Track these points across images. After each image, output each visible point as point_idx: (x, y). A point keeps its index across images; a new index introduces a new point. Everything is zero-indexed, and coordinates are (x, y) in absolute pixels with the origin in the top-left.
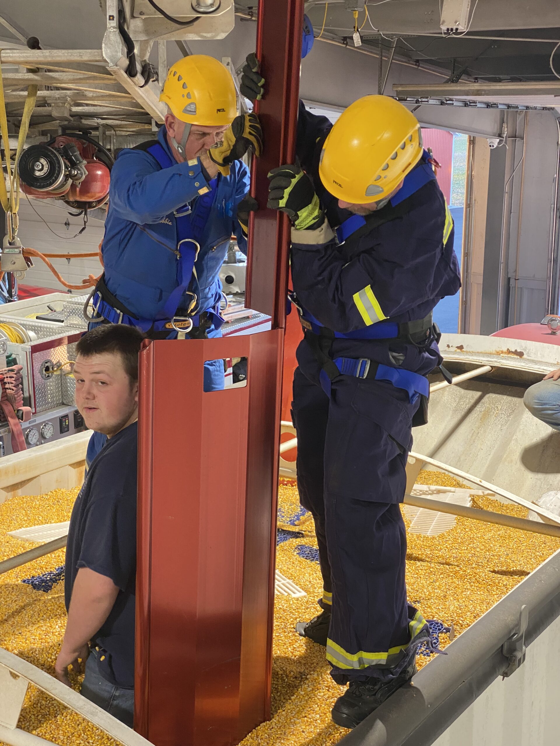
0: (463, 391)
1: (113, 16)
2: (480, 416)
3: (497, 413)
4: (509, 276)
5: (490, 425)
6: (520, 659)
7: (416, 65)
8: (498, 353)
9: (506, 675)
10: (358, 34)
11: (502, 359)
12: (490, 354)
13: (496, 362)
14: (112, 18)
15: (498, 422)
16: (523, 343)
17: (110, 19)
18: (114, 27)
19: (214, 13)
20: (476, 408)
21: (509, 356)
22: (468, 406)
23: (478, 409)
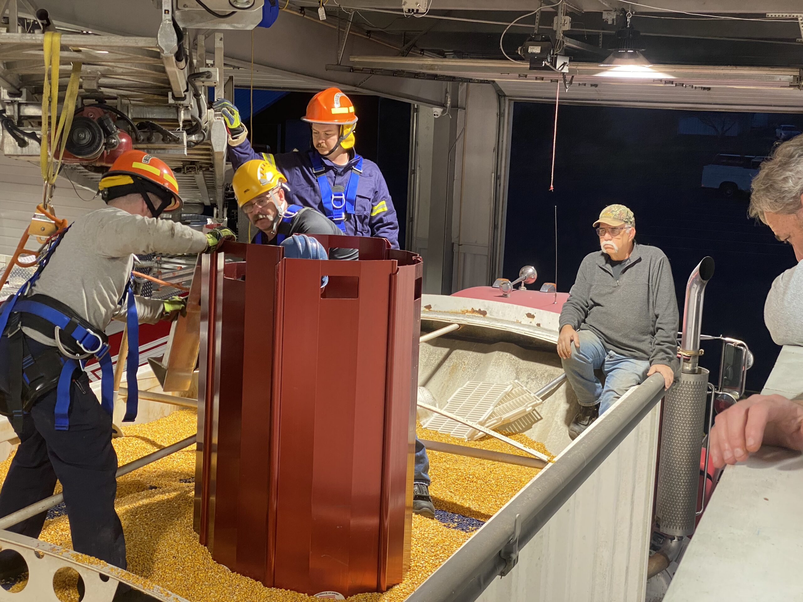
0: (432, 348)
1: (168, 11)
2: (449, 370)
3: (464, 368)
4: (453, 241)
5: (458, 379)
6: (515, 560)
7: (367, 35)
8: (463, 313)
9: (503, 574)
10: (323, 9)
11: (468, 318)
12: (456, 313)
13: (463, 320)
14: (167, 11)
15: (466, 376)
16: (486, 302)
17: (165, 13)
18: (169, 20)
19: (249, 9)
20: (444, 364)
21: (473, 315)
22: (437, 362)
23: (447, 364)
